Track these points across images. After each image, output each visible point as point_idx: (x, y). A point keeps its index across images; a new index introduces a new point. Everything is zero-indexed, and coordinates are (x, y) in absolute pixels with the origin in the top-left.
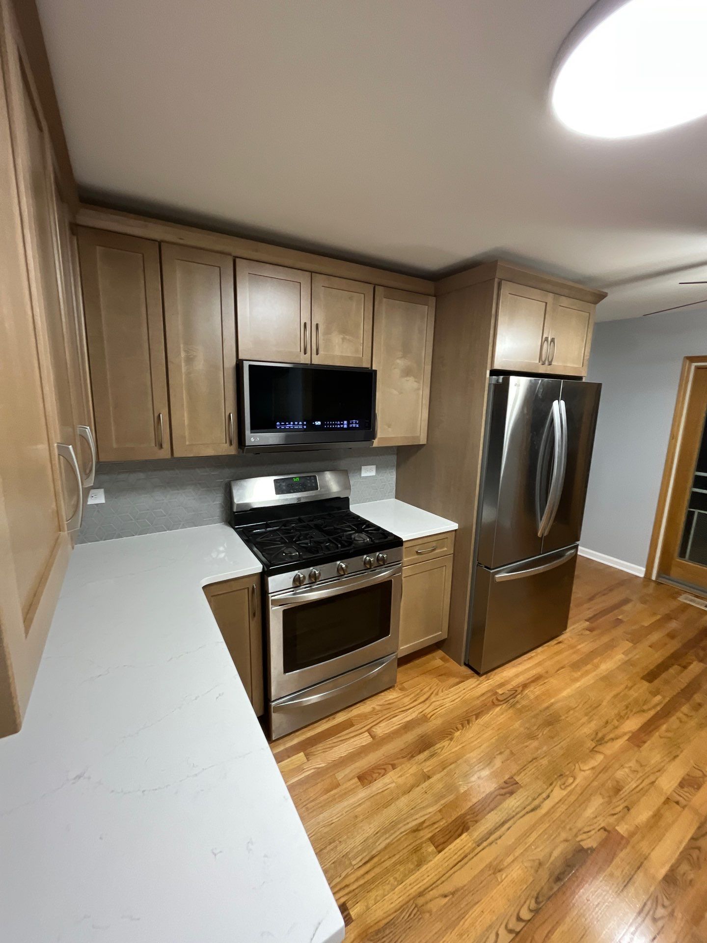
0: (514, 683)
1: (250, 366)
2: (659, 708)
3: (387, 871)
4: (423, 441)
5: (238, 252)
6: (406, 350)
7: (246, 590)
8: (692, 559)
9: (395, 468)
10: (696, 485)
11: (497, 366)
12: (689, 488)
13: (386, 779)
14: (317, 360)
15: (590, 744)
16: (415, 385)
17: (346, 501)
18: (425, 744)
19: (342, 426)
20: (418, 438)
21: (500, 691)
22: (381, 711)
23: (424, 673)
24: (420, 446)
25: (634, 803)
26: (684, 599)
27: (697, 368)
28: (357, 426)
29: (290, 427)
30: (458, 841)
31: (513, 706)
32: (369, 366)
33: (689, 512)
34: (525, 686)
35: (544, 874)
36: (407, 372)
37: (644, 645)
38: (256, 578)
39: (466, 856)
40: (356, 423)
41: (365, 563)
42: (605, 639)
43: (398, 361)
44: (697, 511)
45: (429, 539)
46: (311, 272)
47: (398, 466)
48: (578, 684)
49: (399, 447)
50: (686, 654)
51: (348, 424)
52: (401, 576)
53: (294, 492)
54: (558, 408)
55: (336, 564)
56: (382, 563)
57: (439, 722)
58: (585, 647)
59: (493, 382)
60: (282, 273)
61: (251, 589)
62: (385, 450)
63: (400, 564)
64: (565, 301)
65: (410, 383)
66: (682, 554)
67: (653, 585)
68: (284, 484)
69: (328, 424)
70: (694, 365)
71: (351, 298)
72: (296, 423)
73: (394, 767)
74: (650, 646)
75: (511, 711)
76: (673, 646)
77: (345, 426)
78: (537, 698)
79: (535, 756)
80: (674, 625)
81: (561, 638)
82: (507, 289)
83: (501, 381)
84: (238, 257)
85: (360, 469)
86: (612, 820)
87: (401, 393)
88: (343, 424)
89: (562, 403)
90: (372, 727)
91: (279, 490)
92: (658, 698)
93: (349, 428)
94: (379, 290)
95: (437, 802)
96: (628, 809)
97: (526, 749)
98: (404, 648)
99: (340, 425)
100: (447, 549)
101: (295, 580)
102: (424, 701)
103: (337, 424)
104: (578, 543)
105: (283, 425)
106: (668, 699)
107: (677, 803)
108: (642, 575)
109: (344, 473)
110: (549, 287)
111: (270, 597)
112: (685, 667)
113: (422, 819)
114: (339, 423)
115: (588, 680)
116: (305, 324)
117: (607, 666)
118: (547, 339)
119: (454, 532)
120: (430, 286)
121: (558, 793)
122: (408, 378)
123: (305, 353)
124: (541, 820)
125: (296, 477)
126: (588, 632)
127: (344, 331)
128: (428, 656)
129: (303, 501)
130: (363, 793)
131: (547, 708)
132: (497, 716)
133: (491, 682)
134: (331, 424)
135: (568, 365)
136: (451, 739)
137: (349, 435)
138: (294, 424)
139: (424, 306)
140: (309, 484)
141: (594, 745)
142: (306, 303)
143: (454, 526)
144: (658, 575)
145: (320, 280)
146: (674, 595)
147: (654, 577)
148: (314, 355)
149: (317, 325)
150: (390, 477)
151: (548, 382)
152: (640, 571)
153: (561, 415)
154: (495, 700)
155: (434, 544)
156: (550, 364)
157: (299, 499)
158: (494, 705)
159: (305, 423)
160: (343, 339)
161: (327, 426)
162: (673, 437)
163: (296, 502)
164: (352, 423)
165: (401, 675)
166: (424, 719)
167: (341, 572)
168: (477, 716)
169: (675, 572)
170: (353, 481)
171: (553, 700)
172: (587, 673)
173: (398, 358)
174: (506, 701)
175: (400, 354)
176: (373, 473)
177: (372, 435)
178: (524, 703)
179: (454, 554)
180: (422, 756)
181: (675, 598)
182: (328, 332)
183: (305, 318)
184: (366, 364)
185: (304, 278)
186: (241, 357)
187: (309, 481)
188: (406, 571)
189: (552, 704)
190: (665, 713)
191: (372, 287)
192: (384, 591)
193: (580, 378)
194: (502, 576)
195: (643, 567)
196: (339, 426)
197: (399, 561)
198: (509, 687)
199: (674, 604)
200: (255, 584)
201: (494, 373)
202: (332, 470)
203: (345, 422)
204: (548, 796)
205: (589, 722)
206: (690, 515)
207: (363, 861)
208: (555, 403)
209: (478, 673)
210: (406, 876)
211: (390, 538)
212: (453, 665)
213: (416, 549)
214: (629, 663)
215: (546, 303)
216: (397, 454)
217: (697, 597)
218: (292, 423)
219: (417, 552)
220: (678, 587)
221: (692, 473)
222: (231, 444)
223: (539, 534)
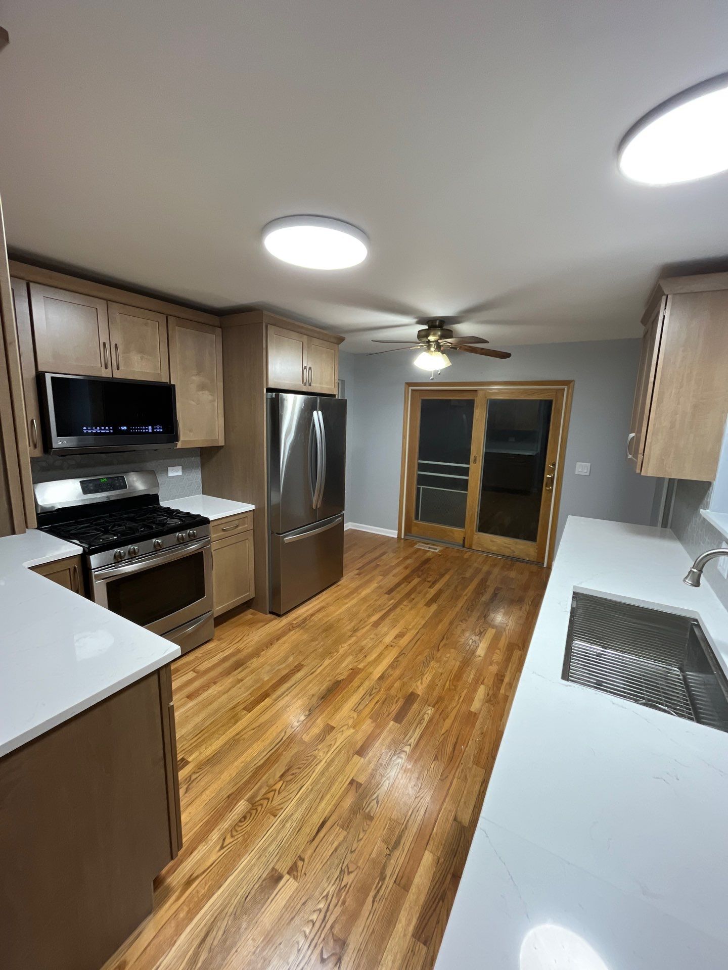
0: (304, 616)
1: (52, 378)
2: (391, 606)
3: (214, 733)
4: (221, 443)
5: (31, 278)
6: (200, 369)
7: (68, 571)
8: (422, 520)
9: (200, 468)
10: (420, 469)
11: (272, 385)
12: (416, 472)
13: (210, 691)
14: (118, 375)
15: (349, 634)
16: (210, 398)
17: (156, 498)
18: (239, 665)
19: (147, 430)
20: (217, 440)
21: (294, 622)
22: (202, 656)
23: (237, 626)
24: (219, 448)
25: (368, 654)
26: (417, 546)
27: (413, 390)
28: (161, 430)
29: (97, 431)
30: (263, 703)
31: (303, 628)
32: (168, 381)
33: (418, 487)
34: (312, 615)
35: (315, 699)
36: (202, 387)
37: (390, 576)
38: (76, 560)
39: (267, 708)
40: (160, 428)
41: (178, 538)
42: (367, 578)
43: (194, 378)
44: (422, 487)
45: (232, 519)
46: (107, 300)
47: (203, 466)
48: (347, 606)
49: (201, 448)
50: (412, 575)
51: (153, 429)
52: (210, 548)
53: (102, 491)
54: (318, 416)
55: (152, 541)
56: (192, 538)
57: (250, 650)
58: (353, 585)
59: (269, 397)
60: (79, 299)
61: (72, 570)
62: (189, 452)
63: (209, 538)
64: (316, 342)
65: (206, 396)
66: (417, 518)
67: (403, 541)
68: (91, 485)
69: (134, 429)
70: (411, 388)
71: (146, 324)
72: (103, 428)
73: (215, 683)
74: (393, 576)
75: (302, 631)
76: (408, 571)
77: (150, 431)
78: (320, 619)
79: (315, 649)
80: (409, 561)
81: (339, 583)
82: (272, 330)
83: (274, 396)
84: (31, 282)
85: (167, 470)
86: (356, 664)
87: (198, 404)
88: (148, 429)
89: (320, 412)
90: (196, 667)
91: (86, 490)
92: (392, 601)
93: (153, 432)
94: (171, 319)
95: (247, 691)
96: (366, 656)
97: (310, 647)
98: (219, 609)
99: (145, 429)
100: (248, 525)
101: (115, 556)
102: (238, 642)
103: (142, 429)
104: (343, 512)
105: (89, 429)
106: (396, 601)
107: (392, 646)
108: (396, 536)
109: (151, 474)
110: (303, 331)
111: (93, 572)
112: (409, 583)
113: (238, 701)
114: (144, 428)
115: (354, 601)
116: (104, 344)
117: (364, 592)
118: (305, 367)
119: (252, 512)
120: (216, 320)
121: (327, 662)
122: (204, 392)
123: (106, 368)
124: (316, 676)
125: (104, 479)
126: (358, 576)
127: (142, 351)
128: (241, 615)
129: (112, 499)
130: (191, 704)
131: (326, 623)
132: (292, 635)
133: (288, 619)
134: (135, 429)
135: (324, 386)
136: (258, 657)
137: (153, 438)
138: (100, 429)
139: (212, 335)
140: (118, 483)
141: (351, 633)
142: (103, 325)
143: (252, 507)
144: (405, 534)
145: (114, 307)
146: (412, 545)
147: (403, 537)
148: (115, 371)
149: (116, 346)
150: (196, 476)
151: (308, 397)
152: (393, 534)
153: (319, 421)
154: (291, 627)
155: (237, 522)
156: (310, 385)
157: (108, 497)
158: (290, 630)
159: (111, 428)
160: (142, 358)
161: (133, 431)
162: (404, 437)
163: (105, 500)
164: (157, 428)
165: (218, 631)
166: (239, 651)
167: (157, 548)
168: (278, 640)
169: (414, 530)
170: (161, 479)
171: (330, 618)
172: (353, 598)
173: (193, 375)
174: (298, 626)
175: (195, 372)
176: (180, 473)
177: (176, 438)
178: (311, 624)
179: (254, 529)
180: (237, 671)
181: (413, 546)
182: (127, 351)
183: (104, 338)
184: (164, 379)
185: (101, 306)
186: (41, 369)
187: (117, 481)
188: (214, 546)
189: (329, 620)
190: (394, 607)
191: (165, 316)
192: (196, 563)
193: (334, 396)
194: (289, 538)
195: (395, 530)
196: (144, 431)
197: (207, 536)
198: (301, 618)
199: (411, 550)
200: (76, 564)
201: (269, 390)
202: (139, 471)
203: (150, 427)
204: (322, 665)
205: (350, 623)
206: (418, 489)
207: (195, 735)
208: (315, 413)
209: (279, 616)
210: (226, 731)
211: (198, 519)
212: (260, 616)
213: (222, 527)
214: (380, 587)
215: (303, 342)
216: (201, 456)
217: (425, 543)
218: (98, 428)
219: (223, 529)
220: (415, 539)
221: (417, 461)
222: (35, 446)
223: (314, 507)
